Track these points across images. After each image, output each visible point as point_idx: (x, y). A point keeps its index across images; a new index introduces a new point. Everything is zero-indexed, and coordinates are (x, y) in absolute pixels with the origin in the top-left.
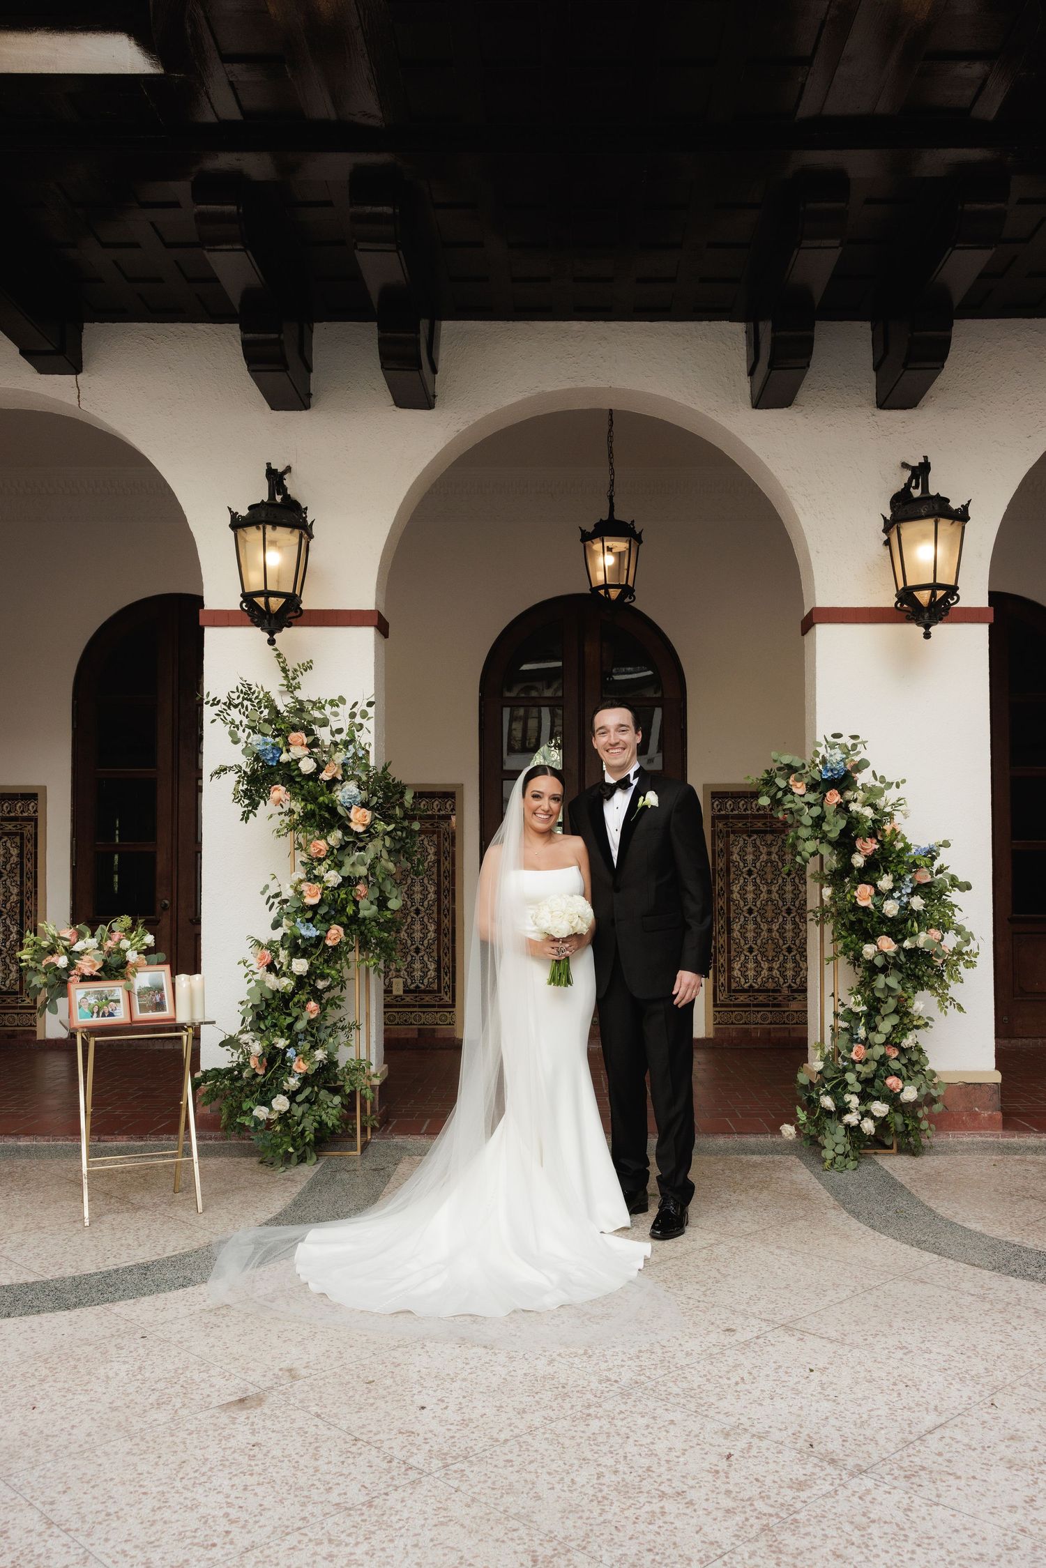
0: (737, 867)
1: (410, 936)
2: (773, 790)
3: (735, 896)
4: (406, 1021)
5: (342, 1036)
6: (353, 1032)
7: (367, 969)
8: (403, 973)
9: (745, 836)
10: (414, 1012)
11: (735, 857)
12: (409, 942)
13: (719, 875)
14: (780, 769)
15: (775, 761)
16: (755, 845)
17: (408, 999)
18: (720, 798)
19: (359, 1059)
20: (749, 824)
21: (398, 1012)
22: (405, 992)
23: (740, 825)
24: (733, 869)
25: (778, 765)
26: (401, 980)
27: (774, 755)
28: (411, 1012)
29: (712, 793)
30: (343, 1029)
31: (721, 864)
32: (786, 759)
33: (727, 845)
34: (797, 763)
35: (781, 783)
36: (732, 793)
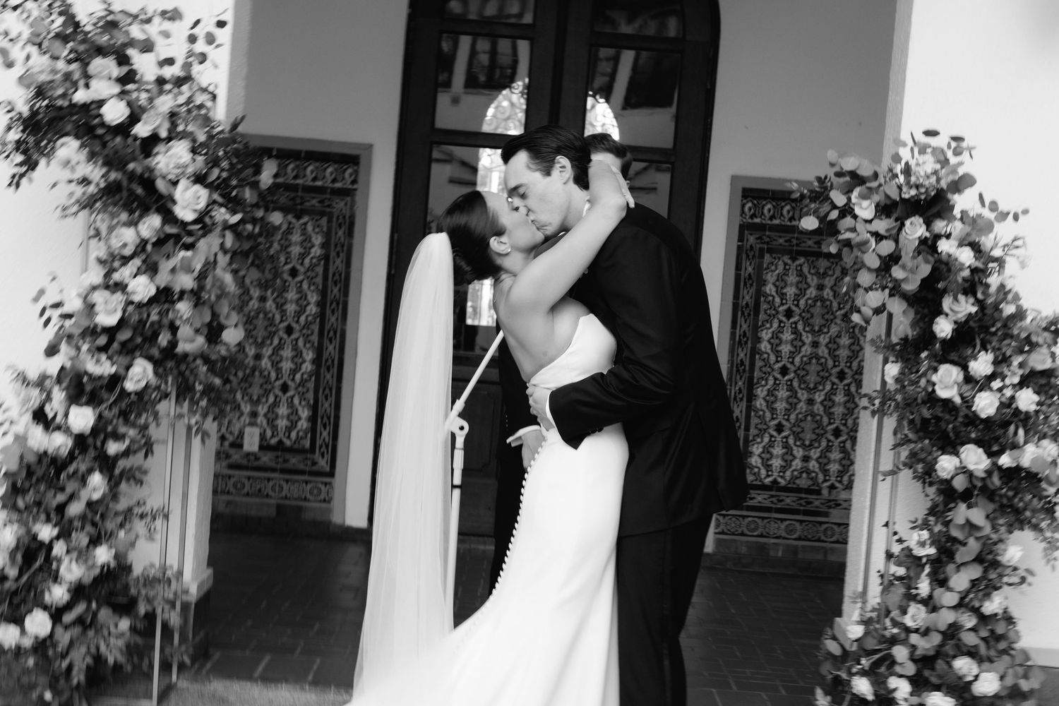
0: (771, 304)
1: (276, 365)
2: (826, 207)
3: (764, 346)
4: (257, 491)
5: (139, 527)
6: (159, 522)
7: (189, 428)
8: (261, 419)
9: (786, 259)
11: (769, 288)
12: (273, 375)
13: (743, 313)
14: (838, 177)
15: (832, 165)
16: (800, 274)
17: (264, 459)
18: (754, 198)
19: (164, 566)
20: (795, 242)
21: (249, 478)
22: (261, 447)
23: (781, 241)
24: (764, 306)
25: (836, 170)
26: (256, 430)
27: (832, 155)
28: (268, 479)
29: (744, 190)
30: (142, 516)
31: (747, 298)
32: (849, 164)
33: (759, 270)
34: (865, 171)
35: (839, 198)
36: (774, 192)
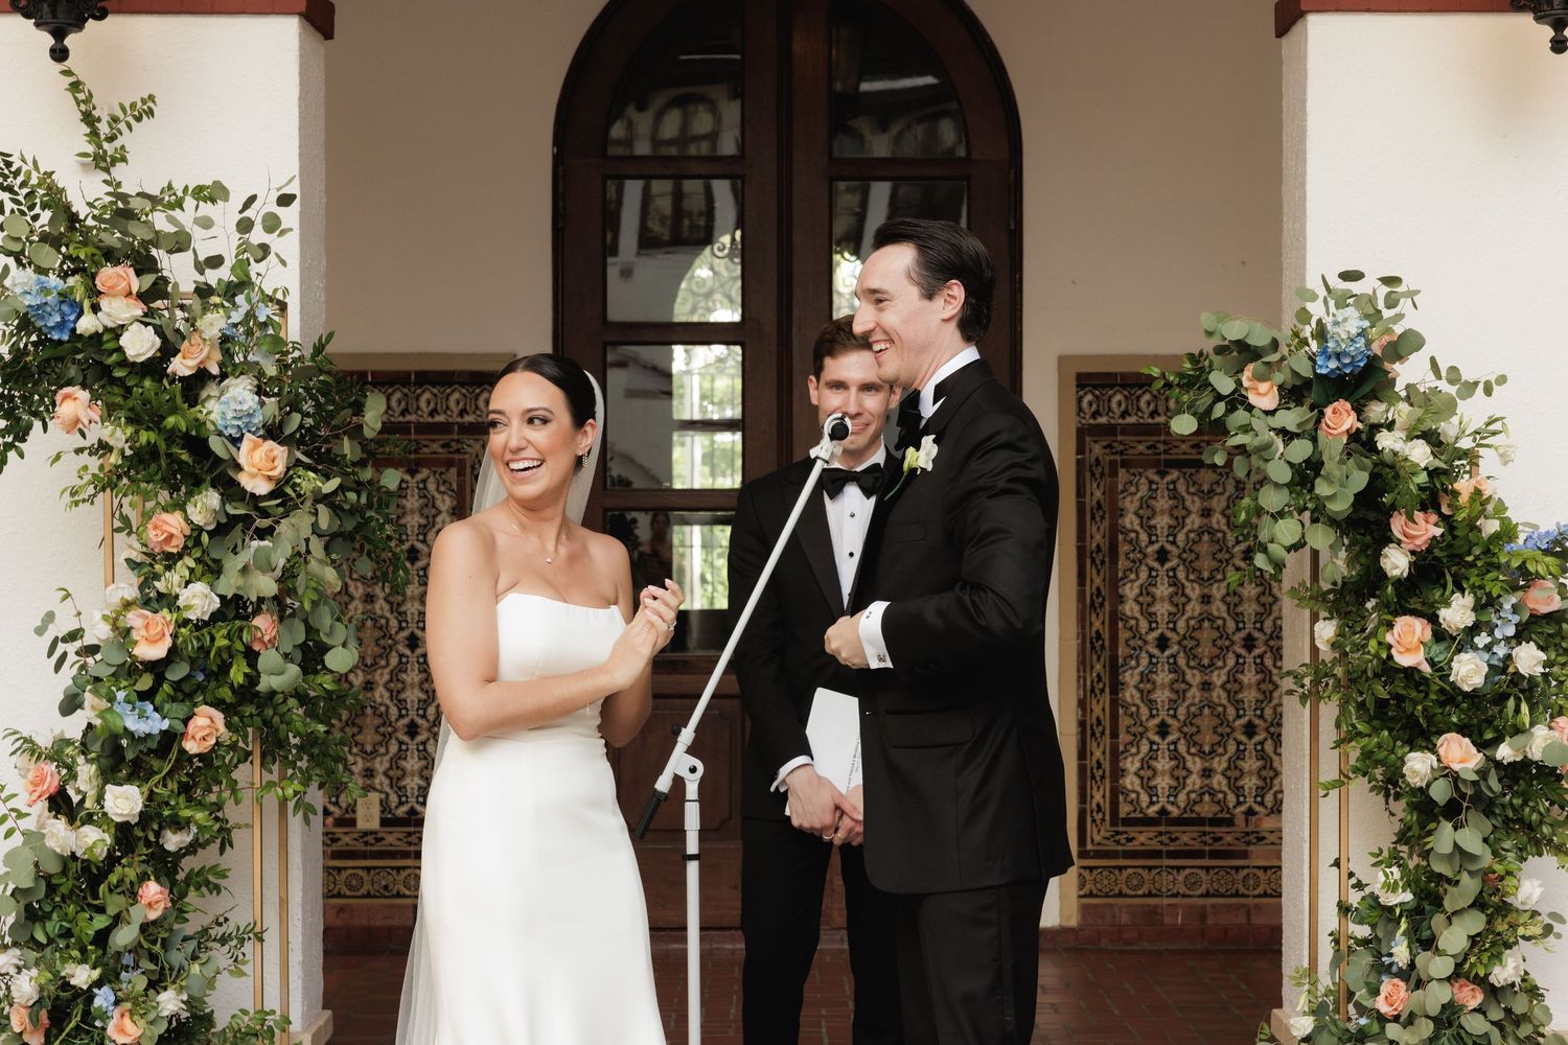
0: (1135, 544)
1: (396, 696)
2: (1205, 400)
3: (1130, 608)
4: (386, 888)
5: (220, 956)
6: (248, 947)
7: (283, 802)
8: (380, 780)
9: (1151, 474)
10: (404, 868)
11: (1130, 521)
12: (394, 711)
13: (1093, 561)
14: (1220, 350)
15: (1210, 334)
16: (1174, 495)
17: (390, 839)
18: (1095, 387)
19: (262, 1011)
20: (1161, 447)
21: (368, 869)
22: (384, 822)
23: (1141, 448)
24: (1124, 548)
25: (1216, 341)
26: (374, 797)
27: (1207, 320)
28: (399, 869)
29: (1080, 376)
30: (223, 940)
31: (1098, 537)
32: (1234, 331)
33: (1112, 494)
34: (1259, 339)
35: (1223, 383)
36: (1123, 375)
